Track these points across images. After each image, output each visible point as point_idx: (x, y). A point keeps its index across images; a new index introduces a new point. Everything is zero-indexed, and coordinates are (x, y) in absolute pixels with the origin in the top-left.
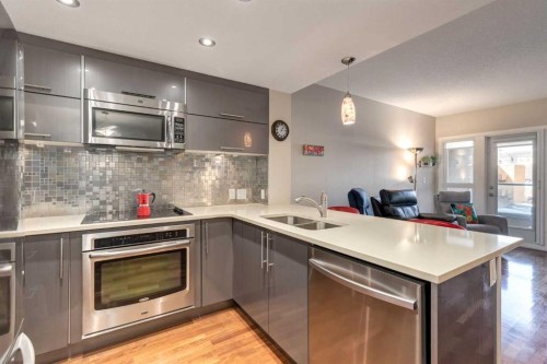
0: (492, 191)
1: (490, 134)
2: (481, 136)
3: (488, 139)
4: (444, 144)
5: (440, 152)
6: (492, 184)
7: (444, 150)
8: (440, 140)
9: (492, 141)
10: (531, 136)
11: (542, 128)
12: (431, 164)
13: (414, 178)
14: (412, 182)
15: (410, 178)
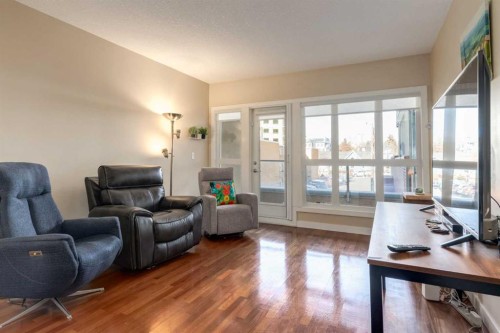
0: (256, 167)
1: (253, 105)
2: (246, 107)
3: (252, 110)
4: (216, 115)
5: (213, 123)
6: (256, 160)
7: (216, 121)
8: (213, 110)
9: (256, 112)
10: (282, 109)
11: (290, 101)
12: (200, 136)
13: (170, 151)
14: (167, 156)
15: (165, 151)
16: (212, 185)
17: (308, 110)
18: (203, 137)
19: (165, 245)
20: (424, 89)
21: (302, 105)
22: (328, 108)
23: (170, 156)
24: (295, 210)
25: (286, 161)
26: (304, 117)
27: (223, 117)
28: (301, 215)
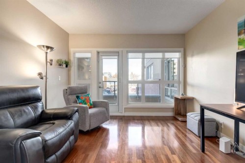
0: (100, 85)
1: (100, 50)
2: (95, 50)
3: (98, 53)
4: (74, 54)
5: (72, 59)
6: (101, 81)
8: (72, 50)
9: (100, 54)
10: (117, 53)
11: (121, 49)
12: (64, 65)
13: (44, 74)
14: (42, 78)
15: (40, 74)
16: (78, 97)
17: (130, 55)
18: (67, 66)
19: (53, 157)
20: (182, 49)
21: (128, 52)
22: (140, 55)
23: (44, 78)
24: (124, 107)
25: (119, 82)
26: (128, 58)
27: (78, 55)
28: (126, 109)
